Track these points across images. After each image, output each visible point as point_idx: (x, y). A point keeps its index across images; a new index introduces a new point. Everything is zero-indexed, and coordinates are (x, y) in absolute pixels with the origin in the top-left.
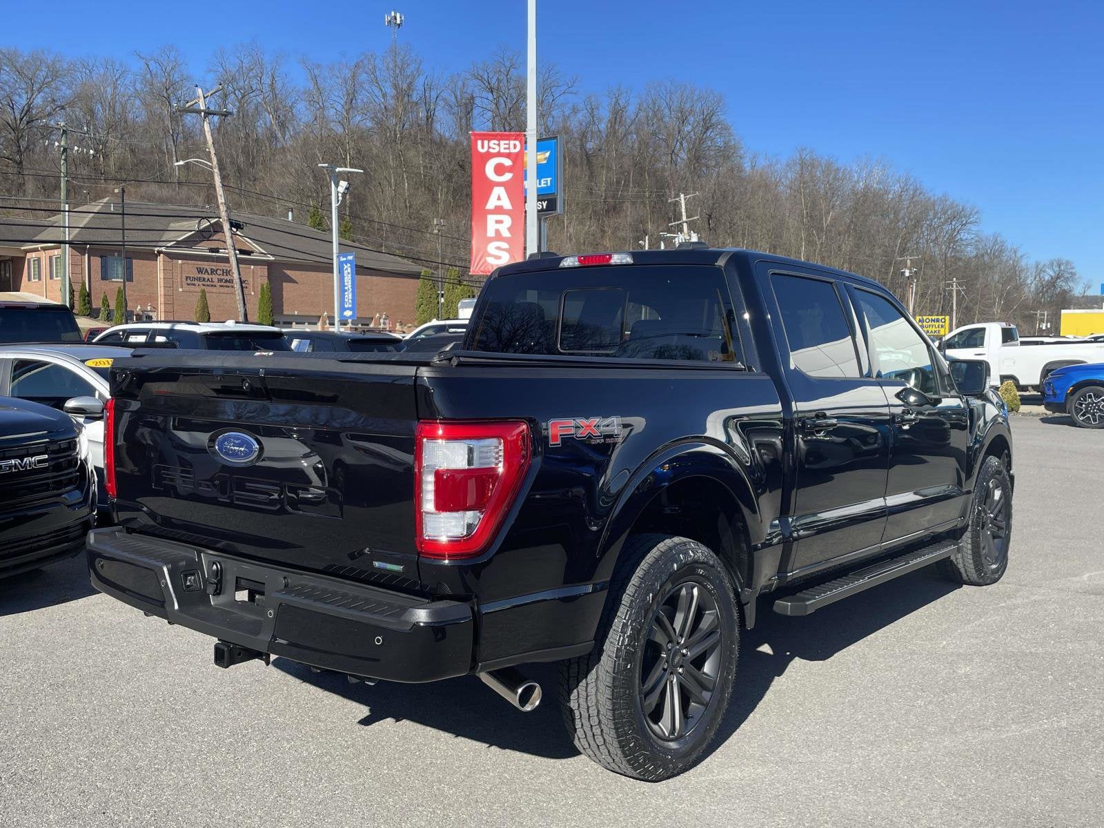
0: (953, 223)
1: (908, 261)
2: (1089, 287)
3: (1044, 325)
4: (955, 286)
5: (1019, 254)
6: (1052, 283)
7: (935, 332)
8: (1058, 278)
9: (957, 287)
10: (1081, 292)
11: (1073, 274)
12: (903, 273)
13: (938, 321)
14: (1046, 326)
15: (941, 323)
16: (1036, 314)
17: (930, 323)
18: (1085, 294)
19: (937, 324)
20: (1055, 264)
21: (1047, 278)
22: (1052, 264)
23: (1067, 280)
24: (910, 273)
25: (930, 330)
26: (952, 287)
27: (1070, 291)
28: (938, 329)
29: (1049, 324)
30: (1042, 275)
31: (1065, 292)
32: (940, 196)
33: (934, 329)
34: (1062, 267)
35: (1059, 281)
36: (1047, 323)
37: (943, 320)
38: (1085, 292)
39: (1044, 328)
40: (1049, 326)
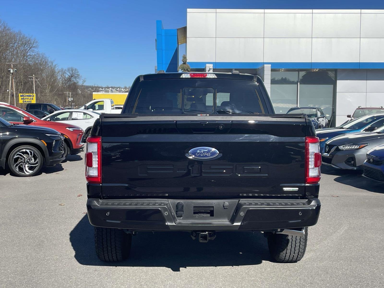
0: (25, 46)
1: (12, 65)
2: (85, 82)
3: (70, 99)
4: (34, 79)
5: (54, 64)
6: (69, 79)
7: (29, 102)
8: (72, 77)
9: (35, 79)
10: (82, 84)
11: (78, 75)
12: (9, 71)
13: (30, 96)
14: (71, 99)
15: (32, 97)
16: (66, 94)
17: (26, 97)
18: (83, 85)
19: (30, 98)
20: (70, 70)
21: (67, 76)
22: (69, 70)
23: (76, 77)
24: (13, 71)
25: (26, 100)
26: (33, 79)
27: (77, 83)
28: (30, 100)
29: (72, 98)
30: (64, 75)
31: (75, 83)
32: (17, 32)
33: (28, 100)
34: (73, 71)
35: (72, 78)
36: (71, 98)
37: (33, 96)
38: (83, 84)
39: (70, 100)
40: (72, 99)
